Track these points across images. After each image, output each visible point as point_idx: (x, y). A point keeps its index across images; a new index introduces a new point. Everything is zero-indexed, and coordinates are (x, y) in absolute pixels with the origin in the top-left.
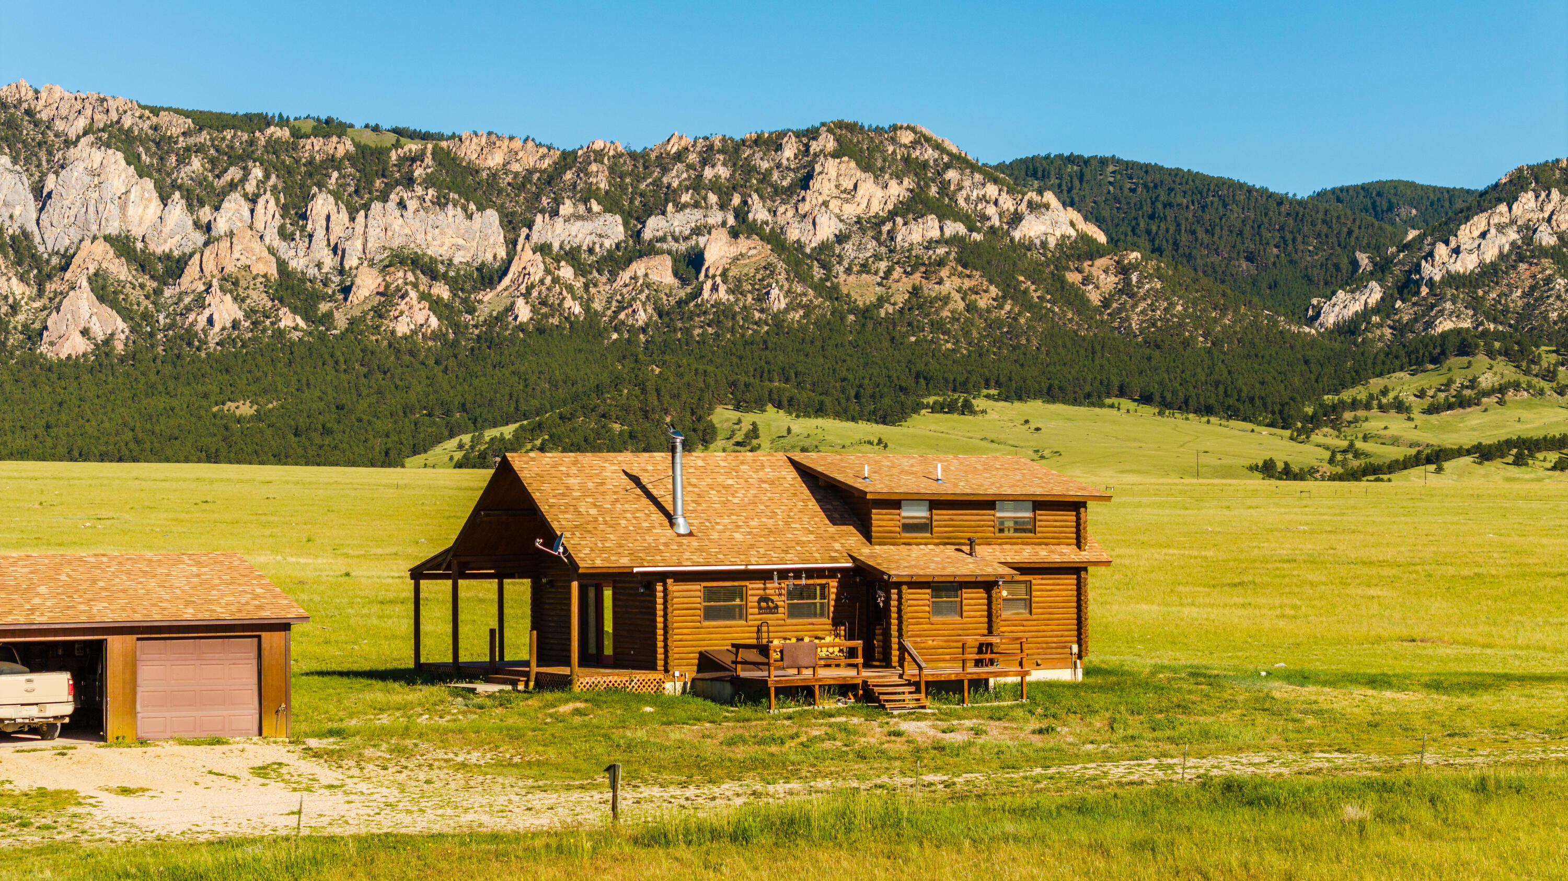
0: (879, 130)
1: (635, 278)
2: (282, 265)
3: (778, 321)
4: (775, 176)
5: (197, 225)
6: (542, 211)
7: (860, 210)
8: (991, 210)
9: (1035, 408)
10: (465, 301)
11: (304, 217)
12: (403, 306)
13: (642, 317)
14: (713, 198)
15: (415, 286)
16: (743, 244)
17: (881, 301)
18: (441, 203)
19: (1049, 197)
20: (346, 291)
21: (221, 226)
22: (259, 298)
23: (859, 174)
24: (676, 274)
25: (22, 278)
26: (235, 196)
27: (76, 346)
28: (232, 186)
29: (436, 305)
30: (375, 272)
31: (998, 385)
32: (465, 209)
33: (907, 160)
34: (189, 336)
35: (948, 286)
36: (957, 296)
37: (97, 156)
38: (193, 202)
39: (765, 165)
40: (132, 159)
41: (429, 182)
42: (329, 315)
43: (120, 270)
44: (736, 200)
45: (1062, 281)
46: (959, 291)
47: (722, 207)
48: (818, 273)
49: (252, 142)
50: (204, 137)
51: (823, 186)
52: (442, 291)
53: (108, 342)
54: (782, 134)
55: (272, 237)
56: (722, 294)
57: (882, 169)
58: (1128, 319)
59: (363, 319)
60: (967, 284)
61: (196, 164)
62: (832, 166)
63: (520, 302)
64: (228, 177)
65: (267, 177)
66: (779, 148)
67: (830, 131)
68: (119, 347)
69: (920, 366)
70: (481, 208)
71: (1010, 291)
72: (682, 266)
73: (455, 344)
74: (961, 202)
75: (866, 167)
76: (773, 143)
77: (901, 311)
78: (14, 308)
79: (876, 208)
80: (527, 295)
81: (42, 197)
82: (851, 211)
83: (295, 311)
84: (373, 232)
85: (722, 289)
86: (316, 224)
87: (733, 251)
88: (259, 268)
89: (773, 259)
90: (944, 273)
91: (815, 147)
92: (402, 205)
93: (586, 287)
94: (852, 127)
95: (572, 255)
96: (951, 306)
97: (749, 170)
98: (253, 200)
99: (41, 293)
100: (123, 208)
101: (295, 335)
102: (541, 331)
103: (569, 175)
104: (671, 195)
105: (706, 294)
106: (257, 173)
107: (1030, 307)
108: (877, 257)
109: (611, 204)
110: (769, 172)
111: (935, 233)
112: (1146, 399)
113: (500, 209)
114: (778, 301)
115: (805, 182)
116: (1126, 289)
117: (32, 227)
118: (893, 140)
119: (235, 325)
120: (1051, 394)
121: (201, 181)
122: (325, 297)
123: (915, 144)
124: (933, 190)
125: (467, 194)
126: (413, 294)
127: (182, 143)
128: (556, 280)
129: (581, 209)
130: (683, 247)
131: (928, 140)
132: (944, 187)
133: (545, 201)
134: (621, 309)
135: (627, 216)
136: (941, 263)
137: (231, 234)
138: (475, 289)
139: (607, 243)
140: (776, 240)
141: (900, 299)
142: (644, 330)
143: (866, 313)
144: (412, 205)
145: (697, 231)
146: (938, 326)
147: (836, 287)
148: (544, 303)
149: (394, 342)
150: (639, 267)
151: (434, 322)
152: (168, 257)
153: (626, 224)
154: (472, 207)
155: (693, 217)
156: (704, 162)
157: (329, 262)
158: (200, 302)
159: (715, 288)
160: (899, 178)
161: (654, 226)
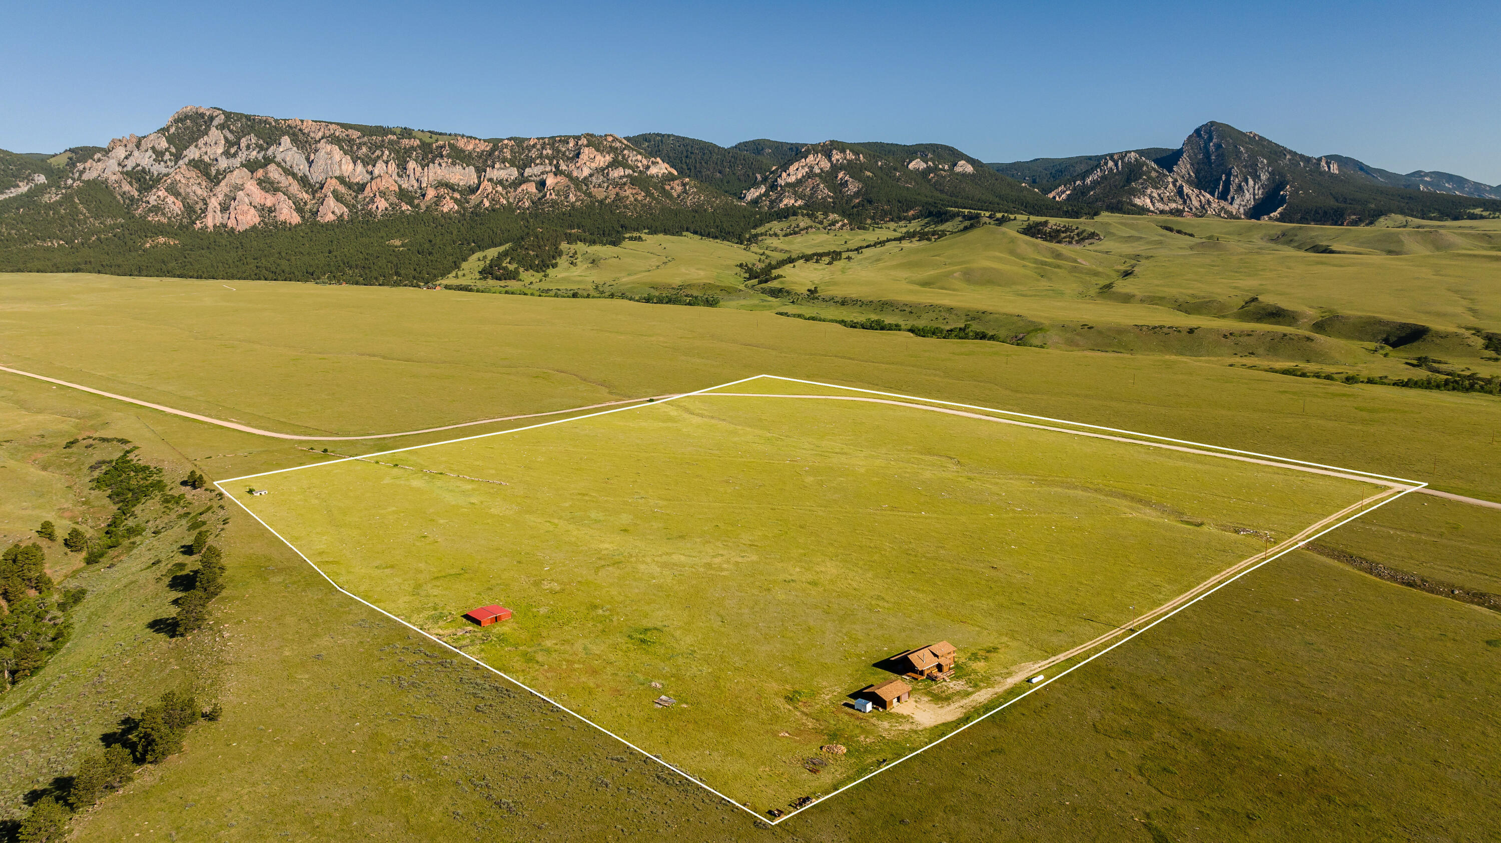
0: (601, 136)
1: (523, 190)
2: (400, 186)
3: (573, 205)
4: (567, 153)
5: (367, 171)
6: (489, 166)
7: (596, 165)
8: (640, 164)
9: (661, 236)
10: (465, 199)
11: (405, 169)
12: (445, 202)
13: (527, 204)
14: (547, 161)
15: (448, 194)
16: (559, 178)
17: (606, 198)
18: (454, 164)
19: (658, 159)
20: (424, 196)
21: (376, 172)
22: (393, 199)
23: (596, 153)
24: (537, 189)
25: (307, 192)
26: (380, 161)
27: (330, 217)
28: (378, 157)
29: (456, 201)
30: (433, 189)
31: (648, 228)
32: (462, 166)
33: (611, 147)
34: (370, 213)
35: (628, 192)
36: (631, 196)
37: (329, 147)
38: (365, 164)
39: (564, 149)
40: (341, 148)
41: (449, 156)
42: (418, 205)
43: (342, 189)
44: (555, 162)
45: (664, 189)
46: (632, 194)
47: (550, 164)
48: (584, 188)
49: (383, 141)
50: (365, 139)
51: (584, 157)
52: (457, 195)
53: (341, 216)
54: (570, 137)
55: (395, 176)
56: (554, 196)
57: (603, 151)
58: (686, 202)
59: (431, 206)
60: (634, 191)
61: (364, 149)
62: (586, 150)
63: (485, 200)
64: (376, 154)
65: (390, 154)
66: (568, 143)
67: (585, 137)
68: (346, 218)
69: (622, 222)
70: (468, 166)
71: (648, 194)
72: (539, 186)
73: (464, 215)
74: (630, 162)
75: (598, 150)
76: (565, 140)
77: (613, 201)
78: (306, 203)
79: (602, 164)
80: (487, 197)
81: (311, 163)
82: (593, 165)
83: (407, 203)
84: (430, 174)
85: (553, 194)
86: (410, 171)
87: (556, 181)
88: (392, 188)
89: (569, 183)
90: (626, 188)
91: (580, 143)
92: (440, 165)
93: (507, 193)
94: (592, 135)
95: (500, 182)
96: (629, 199)
97: (559, 151)
98: (387, 163)
99: (314, 197)
100: (340, 166)
101: (408, 212)
102: (494, 210)
103: (497, 153)
104: (532, 160)
105: (548, 196)
106: (387, 152)
107: (654, 199)
108: (604, 182)
109: (513, 164)
110: (565, 151)
111: (622, 174)
112: (695, 233)
113: (474, 165)
114: (572, 198)
115: (578, 155)
116: (685, 192)
117: (307, 173)
118: (606, 140)
119: (386, 209)
120: (666, 232)
121: (367, 156)
122: (416, 198)
123: (613, 141)
124: (620, 158)
125: (462, 160)
126: (448, 197)
127: (358, 141)
128: (496, 192)
129: (502, 165)
130: (538, 179)
131: (617, 139)
132: (624, 156)
133: (489, 162)
134: (519, 201)
135: (518, 168)
136: (625, 184)
137: (380, 176)
138: (468, 194)
139: (512, 178)
140: (569, 176)
141: (613, 197)
142: (528, 209)
143: (601, 202)
144: (444, 165)
145: (542, 173)
146: (626, 207)
147: (590, 193)
148: (493, 200)
149: (443, 215)
150: (524, 187)
151: (456, 207)
152: (358, 184)
153: (518, 171)
154: (465, 165)
155: (540, 169)
156: (543, 148)
157: (416, 185)
158: (372, 201)
159: (551, 194)
160: (609, 153)
161: (528, 172)
